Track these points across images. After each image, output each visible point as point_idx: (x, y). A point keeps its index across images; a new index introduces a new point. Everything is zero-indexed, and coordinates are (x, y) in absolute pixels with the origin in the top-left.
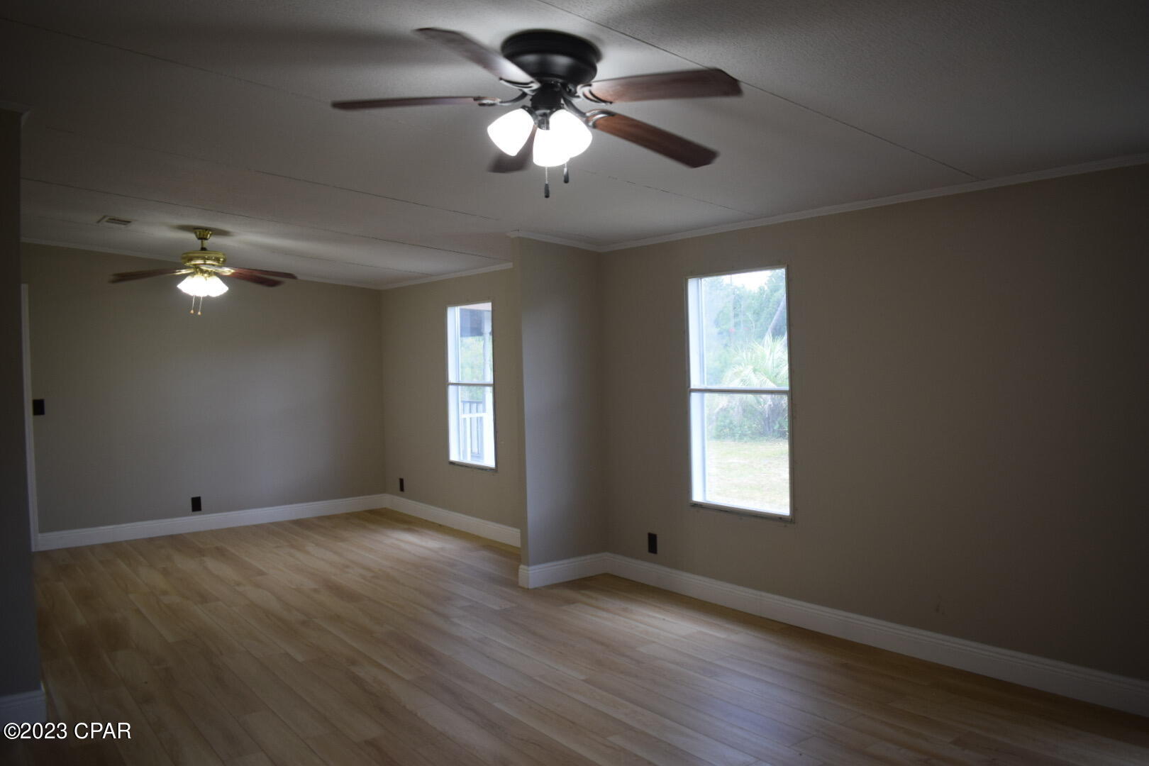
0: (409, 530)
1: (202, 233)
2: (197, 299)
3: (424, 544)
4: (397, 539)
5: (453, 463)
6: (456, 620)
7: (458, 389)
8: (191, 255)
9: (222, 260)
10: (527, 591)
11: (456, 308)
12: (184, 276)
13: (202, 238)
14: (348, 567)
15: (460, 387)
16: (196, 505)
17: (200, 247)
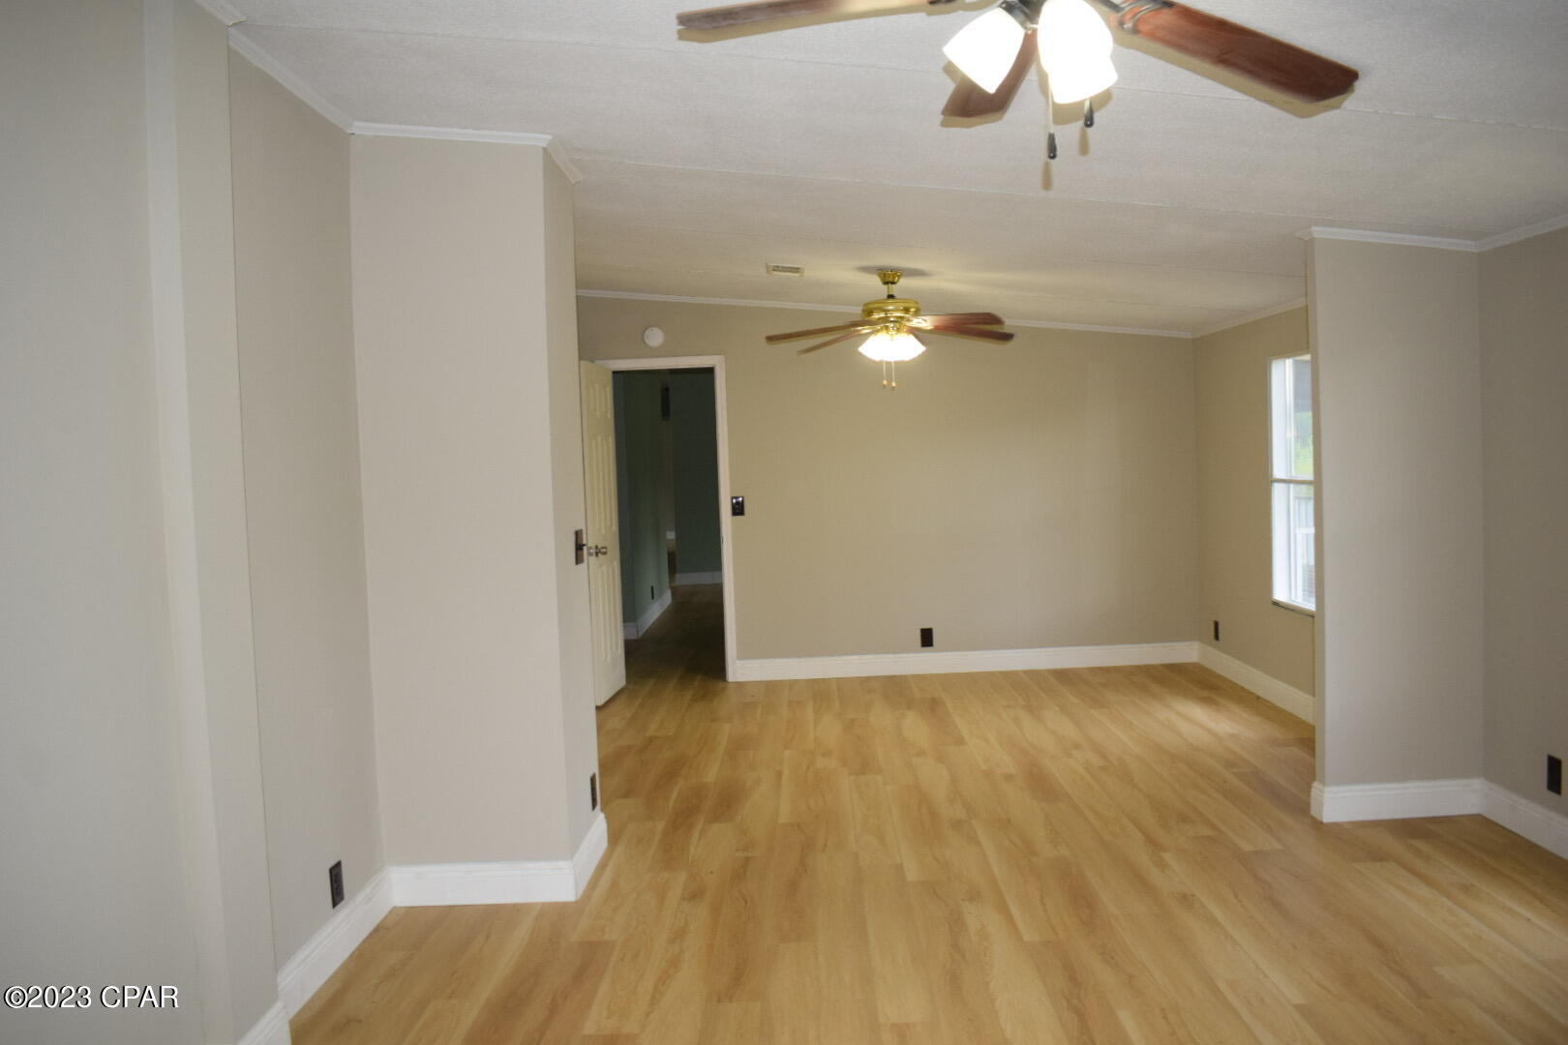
0: (1206, 701)
1: (889, 277)
2: (888, 364)
3: (1212, 725)
4: (1179, 714)
5: (1276, 604)
6: (1167, 856)
7: (1289, 488)
8: (871, 306)
9: (913, 310)
10: (1318, 825)
11: (1287, 361)
12: (869, 334)
13: (888, 281)
14: (1077, 746)
15: (1292, 486)
16: (927, 638)
17: (886, 294)
